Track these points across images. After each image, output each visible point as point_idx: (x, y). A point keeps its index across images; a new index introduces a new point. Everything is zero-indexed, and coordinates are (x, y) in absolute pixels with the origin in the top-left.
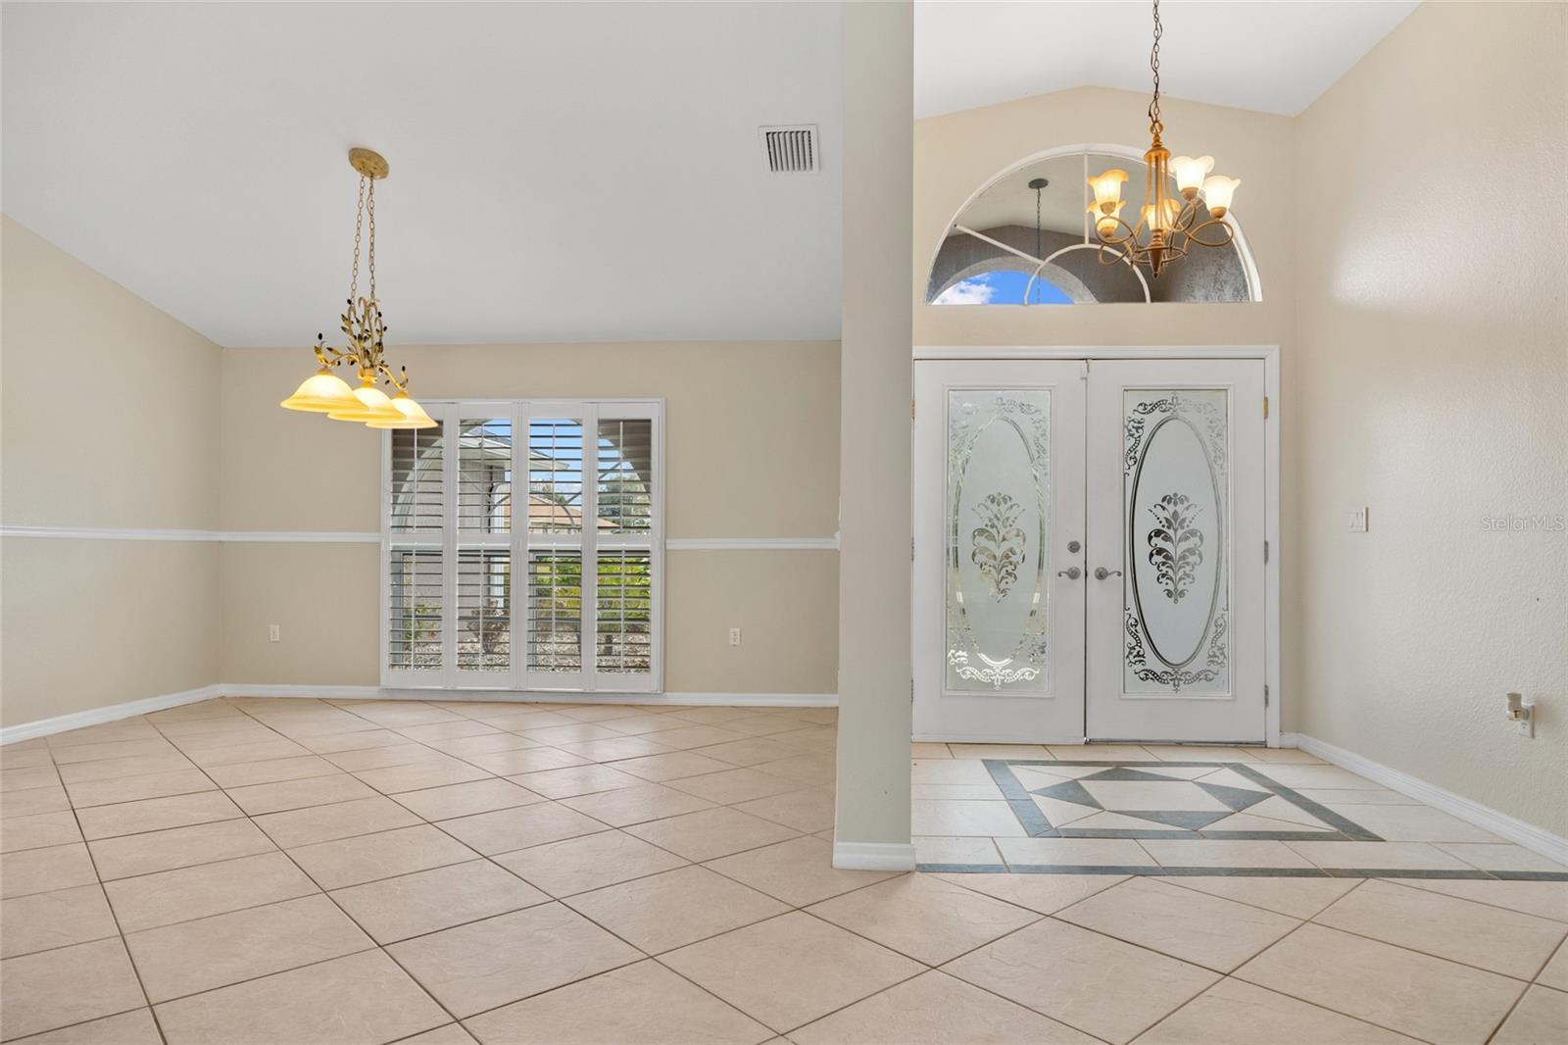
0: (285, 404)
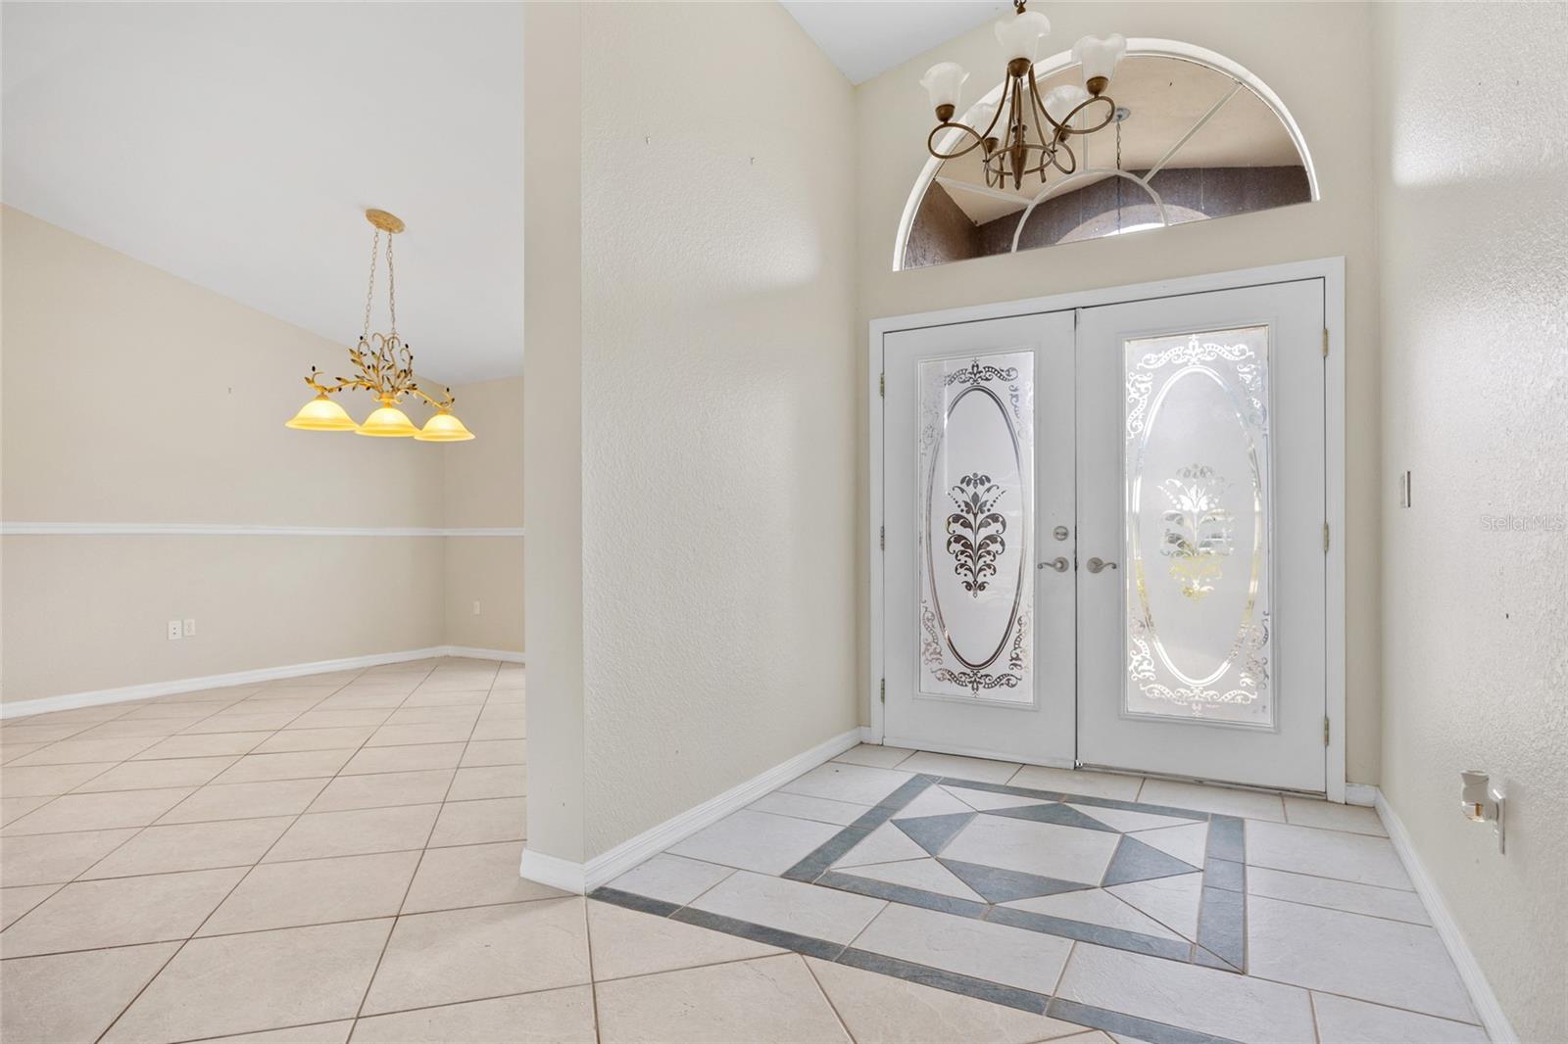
0: (290, 424)
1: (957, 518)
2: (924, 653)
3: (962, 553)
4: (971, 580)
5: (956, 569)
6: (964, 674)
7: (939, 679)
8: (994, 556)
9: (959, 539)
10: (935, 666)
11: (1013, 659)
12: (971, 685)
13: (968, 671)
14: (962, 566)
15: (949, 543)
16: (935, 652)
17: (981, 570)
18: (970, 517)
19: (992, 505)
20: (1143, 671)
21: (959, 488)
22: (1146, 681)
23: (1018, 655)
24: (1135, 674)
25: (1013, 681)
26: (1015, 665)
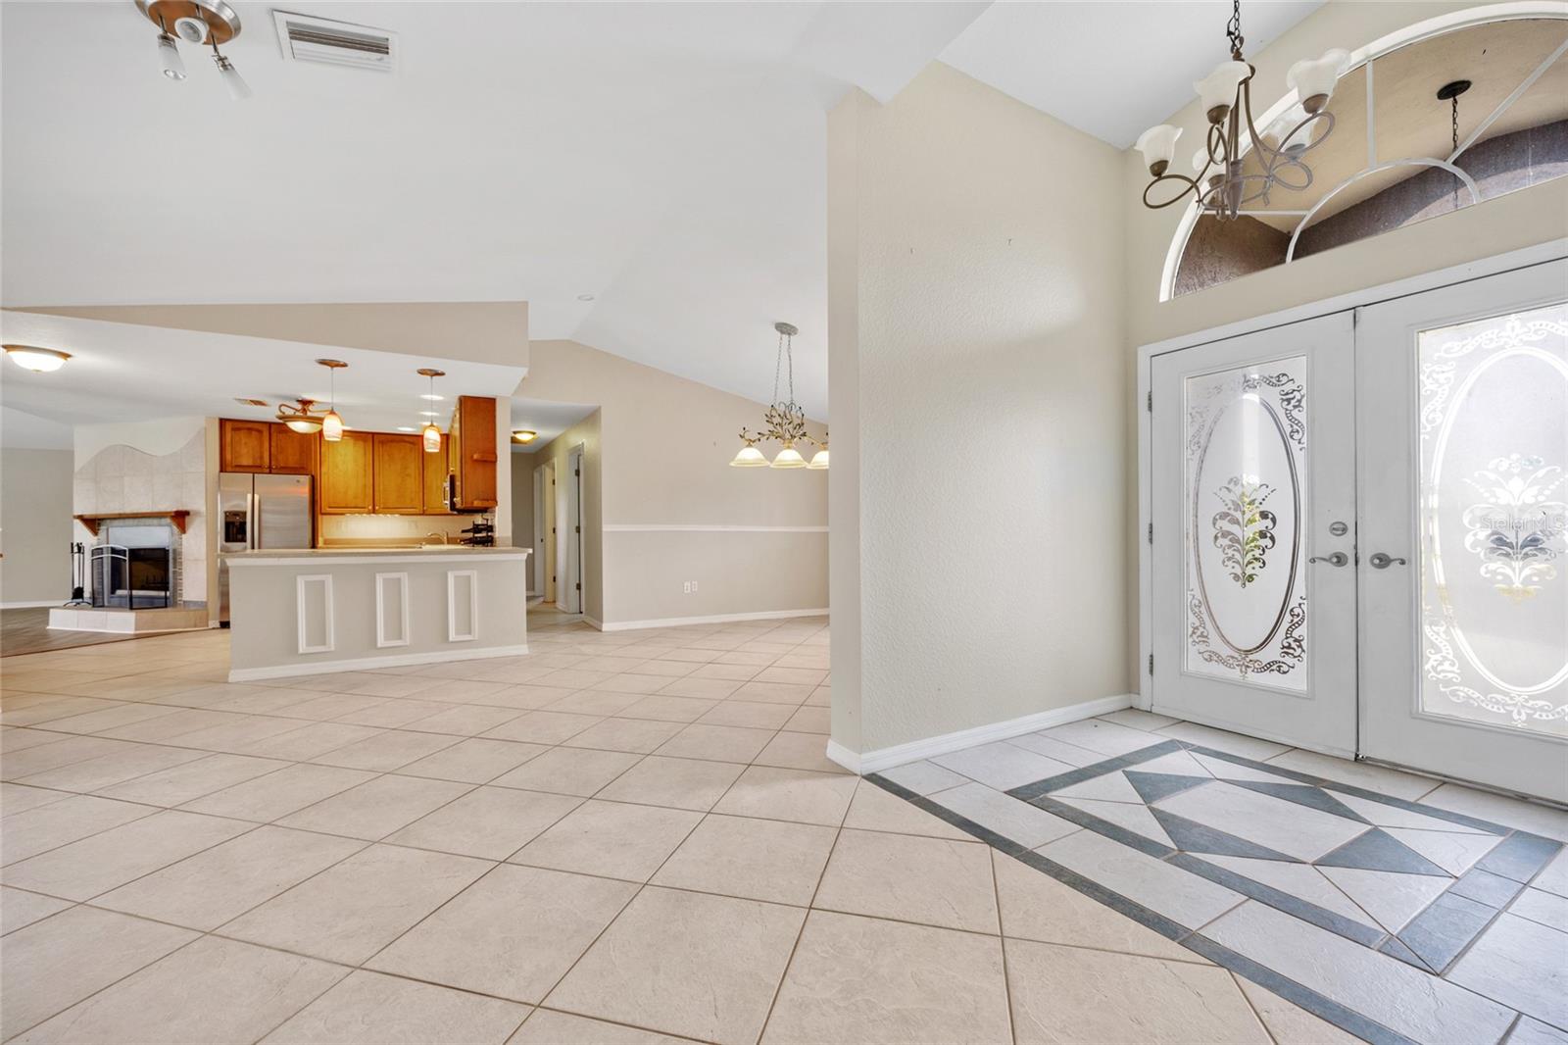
1: (1224, 516)
2: (1191, 636)
3: (1230, 547)
4: (1239, 571)
5: (1224, 562)
6: (1233, 657)
7: (1206, 660)
8: (1263, 550)
9: (1225, 534)
10: (1202, 647)
11: (1284, 647)
12: (1238, 668)
13: (1236, 655)
14: (1229, 559)
15: (1216, 538)
16: (1202, 635)
17: (1250, 563)
18: (1238, 515)
19: (1261, 503)
20: (1443, 671)
21: (1227, 488)
22: (1448, 683)
23: (1290, 644)
24: (1433, 674)
25: (1285, 668)
26: (1287, 653)
